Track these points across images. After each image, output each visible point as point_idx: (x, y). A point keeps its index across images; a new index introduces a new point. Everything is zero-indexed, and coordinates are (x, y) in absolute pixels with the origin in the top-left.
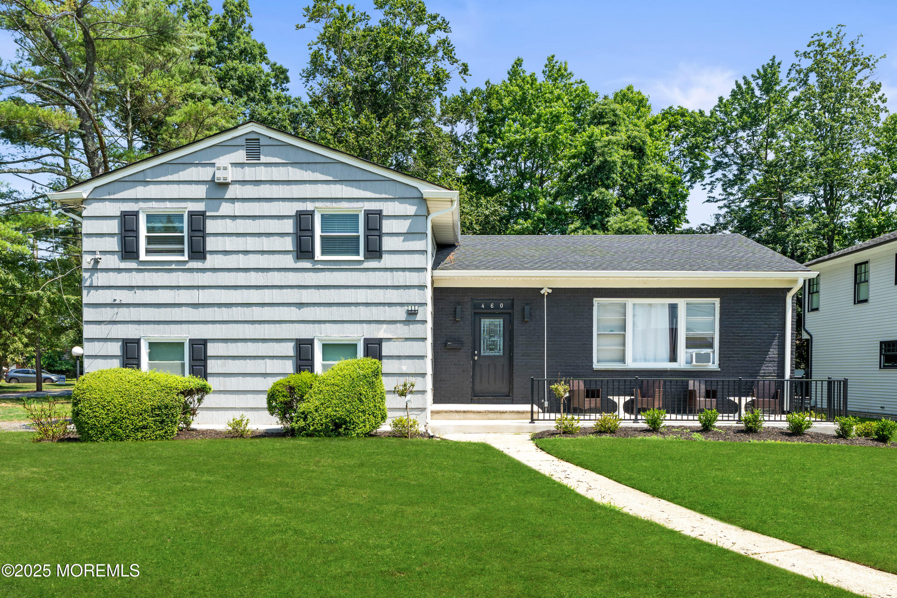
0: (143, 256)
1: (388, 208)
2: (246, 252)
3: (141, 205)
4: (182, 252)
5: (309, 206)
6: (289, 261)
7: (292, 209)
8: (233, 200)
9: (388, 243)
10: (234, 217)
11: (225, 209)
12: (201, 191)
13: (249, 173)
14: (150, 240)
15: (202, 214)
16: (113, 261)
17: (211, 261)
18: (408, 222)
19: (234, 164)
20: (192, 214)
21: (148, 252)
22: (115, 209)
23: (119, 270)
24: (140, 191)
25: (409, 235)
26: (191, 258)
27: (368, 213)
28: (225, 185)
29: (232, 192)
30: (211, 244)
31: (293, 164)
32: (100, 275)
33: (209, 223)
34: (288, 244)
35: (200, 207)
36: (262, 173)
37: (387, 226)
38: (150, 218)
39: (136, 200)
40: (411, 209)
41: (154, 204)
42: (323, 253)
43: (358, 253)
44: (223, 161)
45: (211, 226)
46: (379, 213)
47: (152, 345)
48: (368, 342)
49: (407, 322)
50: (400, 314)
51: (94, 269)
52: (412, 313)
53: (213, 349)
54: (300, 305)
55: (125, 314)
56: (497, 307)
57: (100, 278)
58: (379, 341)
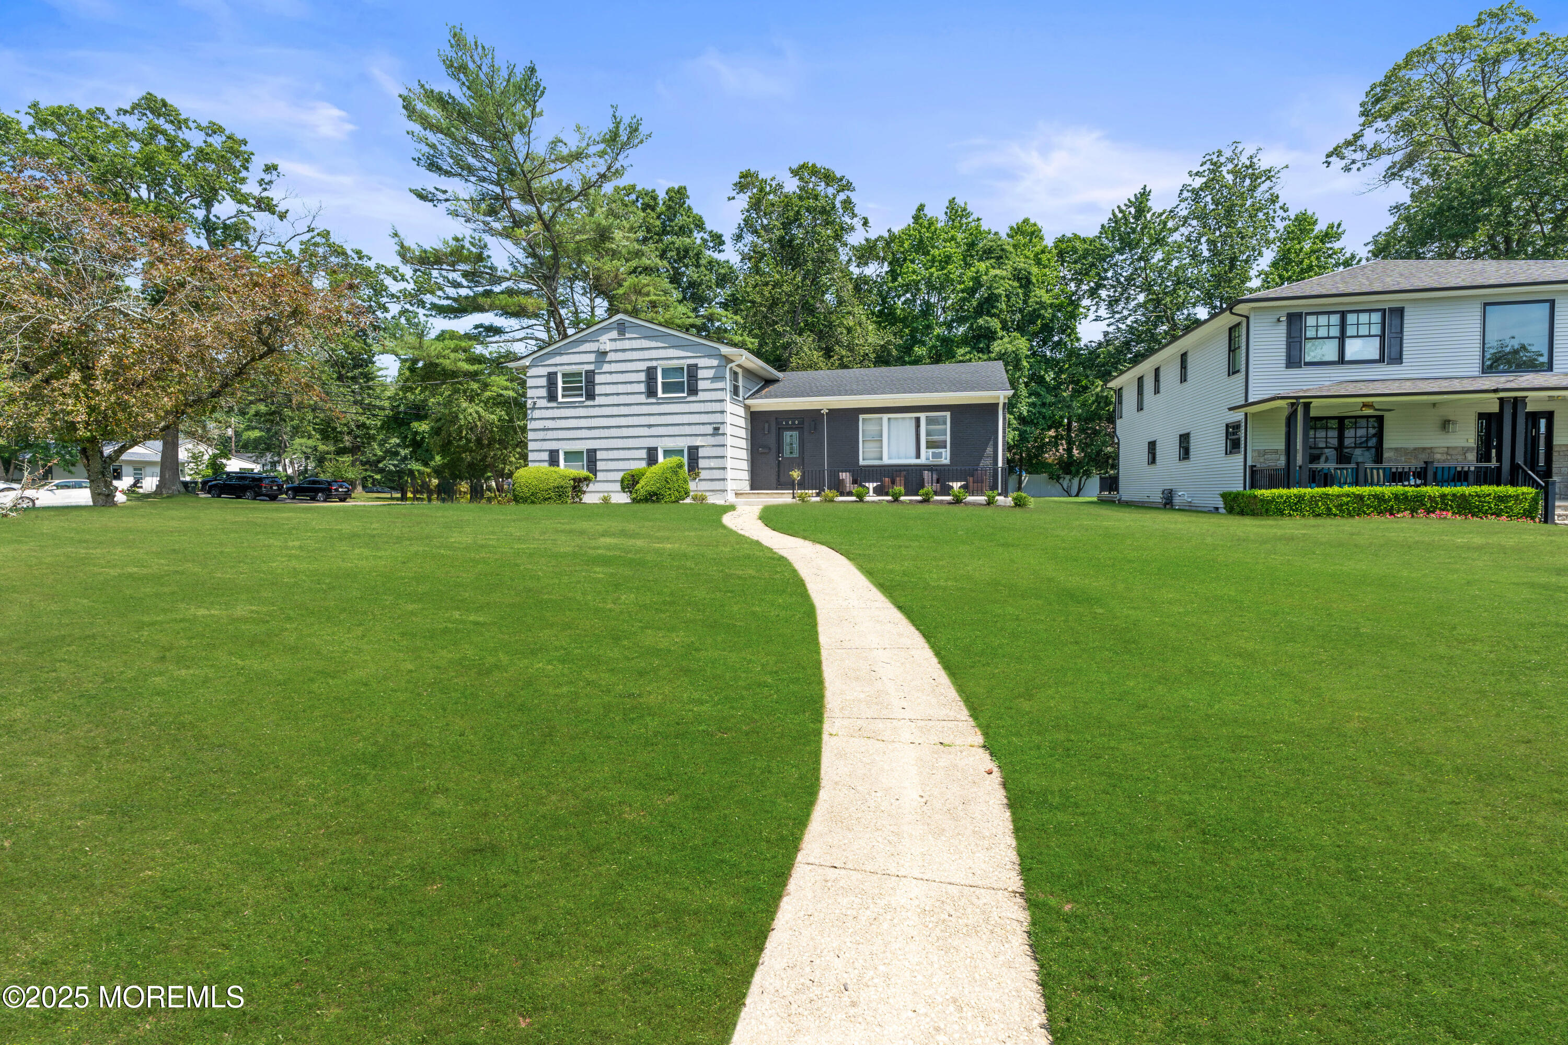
0: (560, 399)
1: (702, 362)
2: (618, 394)
3: (559, 368)
4: (581, 395)
5: (654, 364)
6: (643, 398)
7: (643, 366)
8: (610, 362)
9: (701, 385)
10: (611, 373)
11: (606, 367)
12: (592, 357)
13: (619, 345)
14: (564, 389)
15: (593, 371)
16: (543, 403)
17: (599, 400)
18: (713, 371)
19: (611, 340)
20: (587, 372)
21: (563, 396)
22: (544, 371)
23: (547, 408)
24: (558, 360)
25: (715, 379)
26: (587, 399)
27: (689, 366)
28: (605, 353)
29: (610, 357)
30: (598, 390)
31: (645, 338)
32: (536, 411)
33: (597, 377)
34: (642, 388)
35: (591, 367)
36: (627, 344)
37: (701, 374)
38: (564, 375)
39: (556, 365)
40: (715, 362)
41: (566, 367)
42: (664, 392)
43: (683, 391)
44: (604, 338)
45: (598, 379)
46: (696, 365)
47: (566, 453)
48: (690, 448)
49: (713, 435)
50: (709, 429)
51: (534, 408)
52: (717, 429)
53: (600, 455)
54: (650, 426)
55: (550, 435)
56: (793, 423)
57: (537, 414)
58: (697, 448)
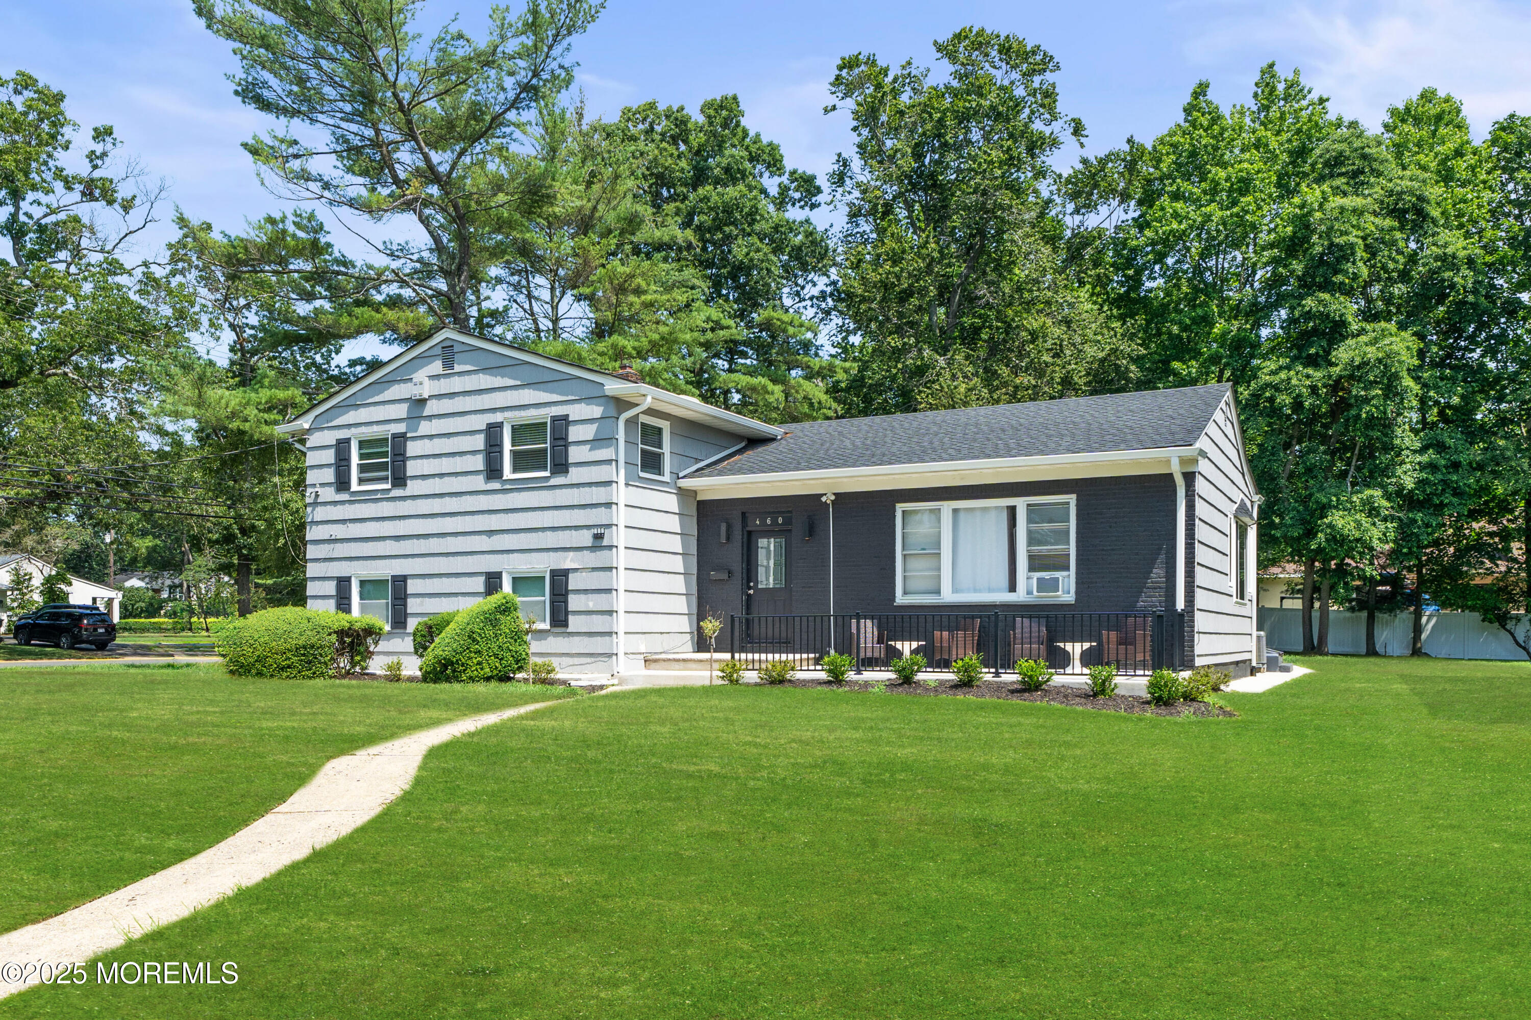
0: (355, 487)
1: (576, 411)
2: (441, 475)
3: (354, 430)
4: (385, 479)
5: (498, 417)
6: (479, 483)
7: (480, 422)
8: (430, 417)
9: (575, 454)
10: (431, 437)
11: (425, 428)
12: (402, 411)
13: (445, 386)
14: (363, 468)
15: (403, 436)
16: (328, 494)
17: (413, 487)
18: (594, 427)
19: (432, 377)
20: (395, 436)
21: (361, 481)
22: (329, 437)
23: (335, 503)
24: (351, 417)
25: (597, 442)
26: (394, 485)
27: (555, 419)
28: (421, 402)
29: (432, 407)
30: (412, 468)
31: (484, 370)
32: (319, 509)
33: (410, 444)
34: (478, 462)
35: (400, 428)
36: (456, 384)
37: (575, 433)
38: (362, 444)
39: (349, 426)
40: (596, 411)
41: (363, 429)
42: (516, 469)
43: (544, 468)
44: (421, 375)
45: (413, 448)
46: (565, 418)
47: (363, 583)
48: (555, 573)
49: (593, 548)
50: (585, 537)
51: (315, 504)
52: (598, 537)
53: (413, 586)
54: (491, 533)
55: (340, 550)
56: (774, 521)
57: (320, 513)
58: (565, 573)
